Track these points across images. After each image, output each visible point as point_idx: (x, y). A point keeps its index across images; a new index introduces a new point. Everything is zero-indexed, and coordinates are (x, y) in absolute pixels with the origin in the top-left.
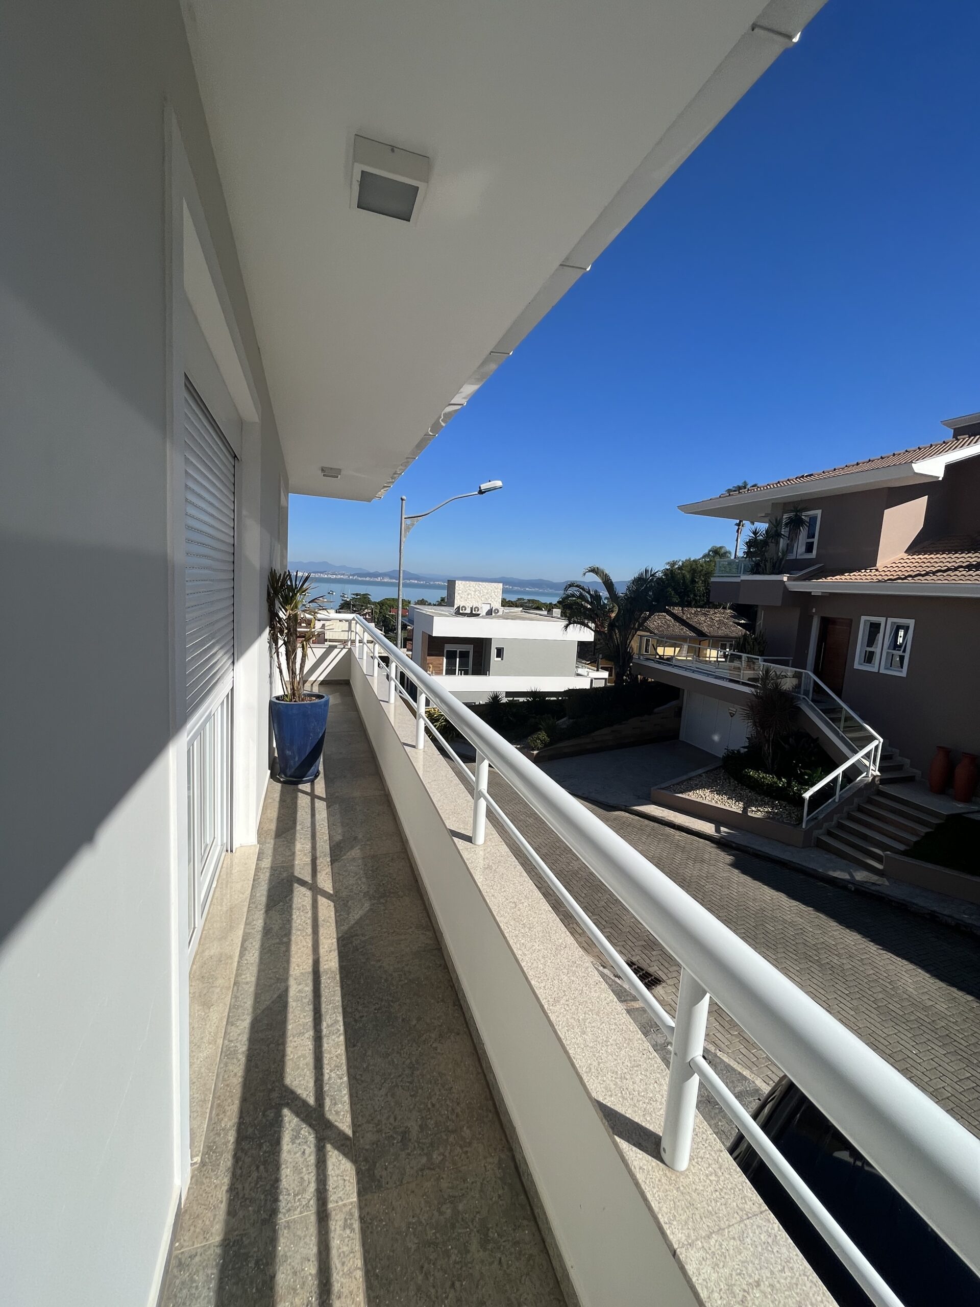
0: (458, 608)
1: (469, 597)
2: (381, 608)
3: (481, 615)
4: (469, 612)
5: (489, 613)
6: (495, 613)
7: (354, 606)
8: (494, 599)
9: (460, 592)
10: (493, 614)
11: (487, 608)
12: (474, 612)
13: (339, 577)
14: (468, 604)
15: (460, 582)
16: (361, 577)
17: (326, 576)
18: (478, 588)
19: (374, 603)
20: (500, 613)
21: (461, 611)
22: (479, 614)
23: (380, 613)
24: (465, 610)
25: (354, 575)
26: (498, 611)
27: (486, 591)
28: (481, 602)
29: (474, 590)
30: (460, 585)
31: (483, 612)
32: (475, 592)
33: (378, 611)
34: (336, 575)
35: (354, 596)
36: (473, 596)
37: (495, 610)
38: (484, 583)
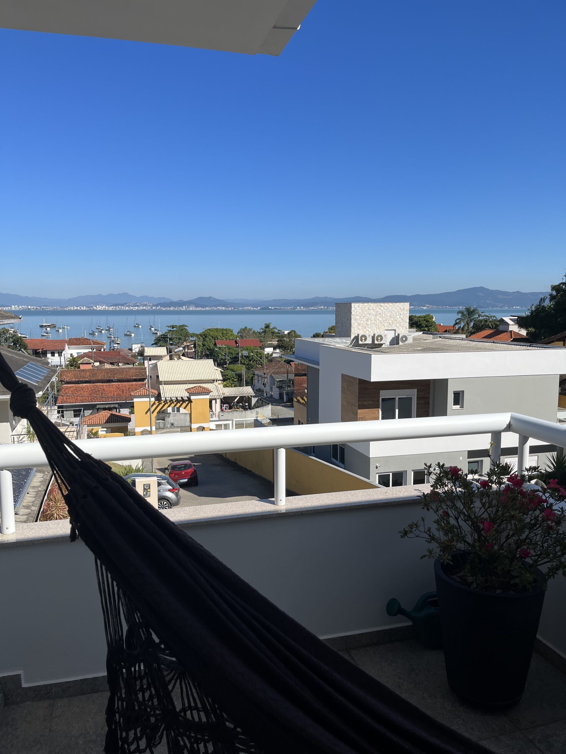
0: (357, 338)
1: (369, 323)
2: (204, 340)
3: (384, 346)
4: (370, 342)
5: (395, 341)
6: (403, 341)
7: (171, 339)
8: (400, 323)
9: (358, 317)
10: (401, 343)
11: (390, 336)
12: (376, 342)
13: (141, 308)
14: (367, 332)
15: (357, 304)
16: (164, 307)
17: (127, 308)
18: (380, 311)
19: (193, 335)
20: (410, 341)
21: (360, 342)
22: (382, 344)
23: (204, 345)
24: (365, 340)
25: (157, 305)
26: (406, 339)
27: (389, 314)
28: (383, 328)
29: (374, 313)
30: (356, 308)
31: (386, 342)
32: (376, 315)
33: (201, 343)
34: (138, 306)
35: (170, 329)
36: (373, 322)
37: (402, 338)
38: (386, 304)
